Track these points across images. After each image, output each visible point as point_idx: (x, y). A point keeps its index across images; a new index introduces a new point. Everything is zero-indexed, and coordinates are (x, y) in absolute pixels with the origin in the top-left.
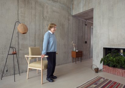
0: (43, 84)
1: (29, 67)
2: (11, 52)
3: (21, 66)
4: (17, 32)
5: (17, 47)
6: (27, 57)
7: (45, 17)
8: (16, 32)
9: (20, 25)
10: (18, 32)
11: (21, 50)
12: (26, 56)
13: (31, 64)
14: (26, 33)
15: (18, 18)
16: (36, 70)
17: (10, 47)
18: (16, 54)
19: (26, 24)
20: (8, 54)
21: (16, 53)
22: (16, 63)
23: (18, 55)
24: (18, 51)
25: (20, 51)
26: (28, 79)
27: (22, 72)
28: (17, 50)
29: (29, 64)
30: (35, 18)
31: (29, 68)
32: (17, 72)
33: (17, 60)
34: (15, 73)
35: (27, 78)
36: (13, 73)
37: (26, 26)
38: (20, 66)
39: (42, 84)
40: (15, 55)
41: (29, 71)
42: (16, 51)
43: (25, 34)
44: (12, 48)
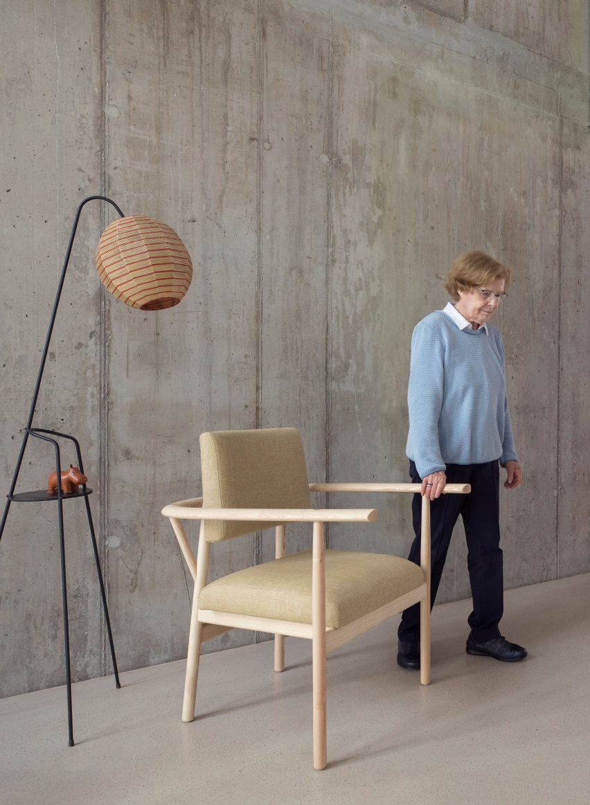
0: (326, 766)
1: (200, 615)
2: (38, 475)
3: (125, 602)
4: (92, 290)
5: (89, 429)
6: (181, 522)
7: (347, 160)
8: (81, 287)
9: (116, 225)
10: (101, 295)
11: (128, 454)
12: (172, 512)
13: (216, 588)
14: (174, 302)
15: (102, 164)
16: (271, 637)
17: (30, 430)
18: (86, 493)
19: (172, 218)
20: (12, 497)
21: (83, 481)
22: (83, 579)
23: (104, 501)
24: (103, 463)
25: (122, 471)
26: (194, 719)
27: (140, 663)
28: (91, 455)
29: (206, 582)
30: (260, 160)
31: (204, 626)
32: (94, 661)
33: (91, 552)
34: (77, 667)
35: (185, 716)
36: (55, 665)
37: (171, 234)
38: (121, 599)
39: (317, 763)
40: (73, 506)
41: (200, 652)
42: (80, 470)
43: (165, 314)
44: (50, 434)
